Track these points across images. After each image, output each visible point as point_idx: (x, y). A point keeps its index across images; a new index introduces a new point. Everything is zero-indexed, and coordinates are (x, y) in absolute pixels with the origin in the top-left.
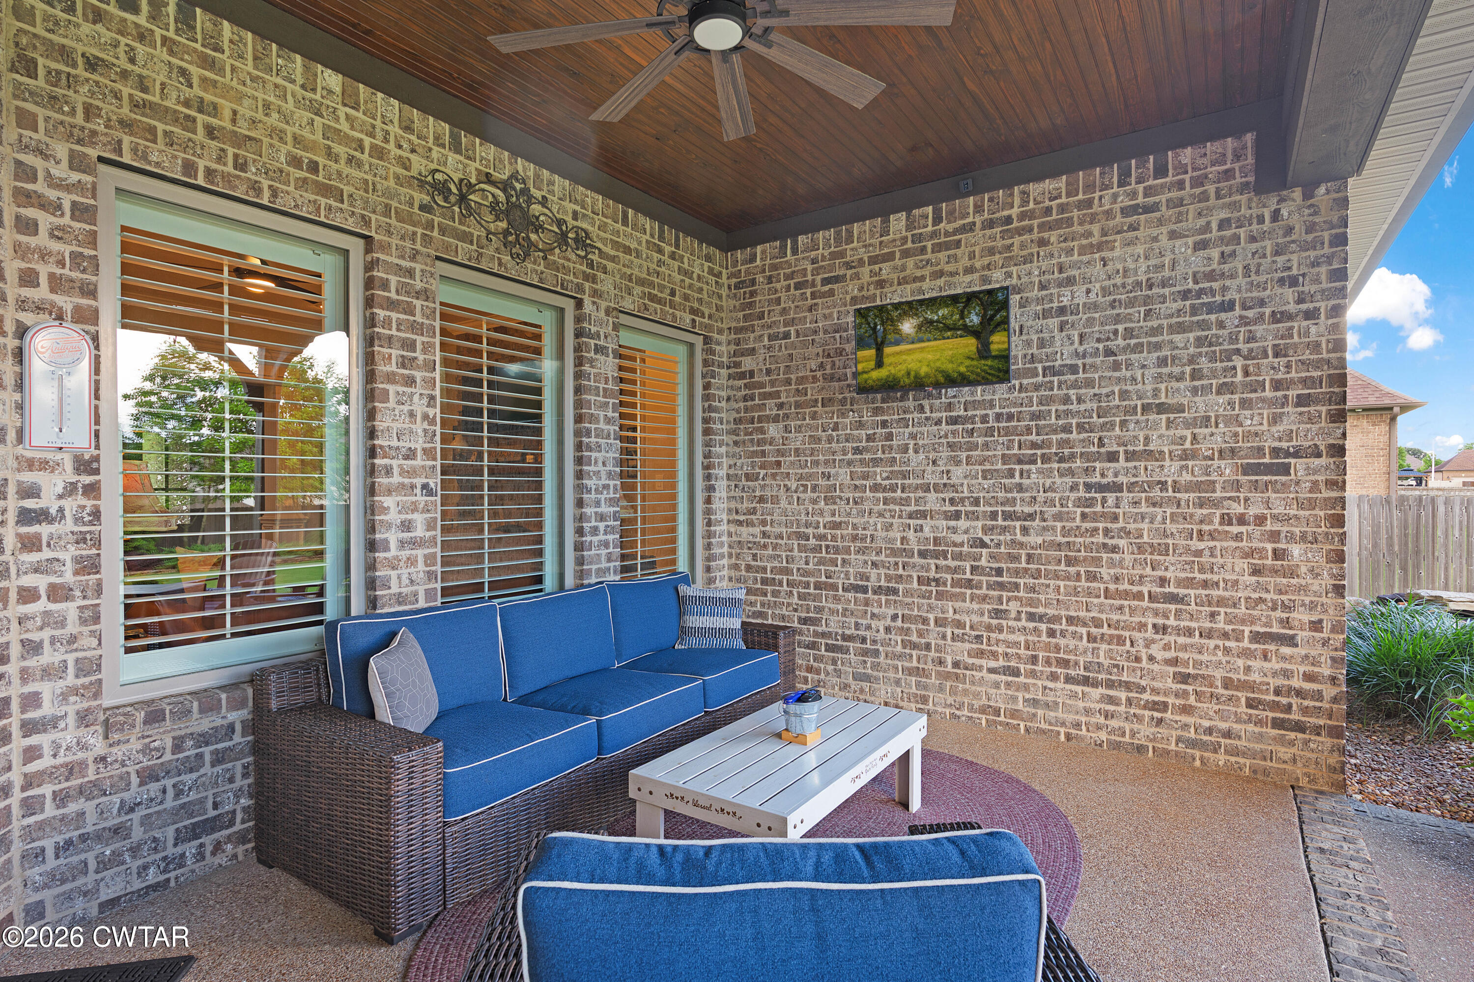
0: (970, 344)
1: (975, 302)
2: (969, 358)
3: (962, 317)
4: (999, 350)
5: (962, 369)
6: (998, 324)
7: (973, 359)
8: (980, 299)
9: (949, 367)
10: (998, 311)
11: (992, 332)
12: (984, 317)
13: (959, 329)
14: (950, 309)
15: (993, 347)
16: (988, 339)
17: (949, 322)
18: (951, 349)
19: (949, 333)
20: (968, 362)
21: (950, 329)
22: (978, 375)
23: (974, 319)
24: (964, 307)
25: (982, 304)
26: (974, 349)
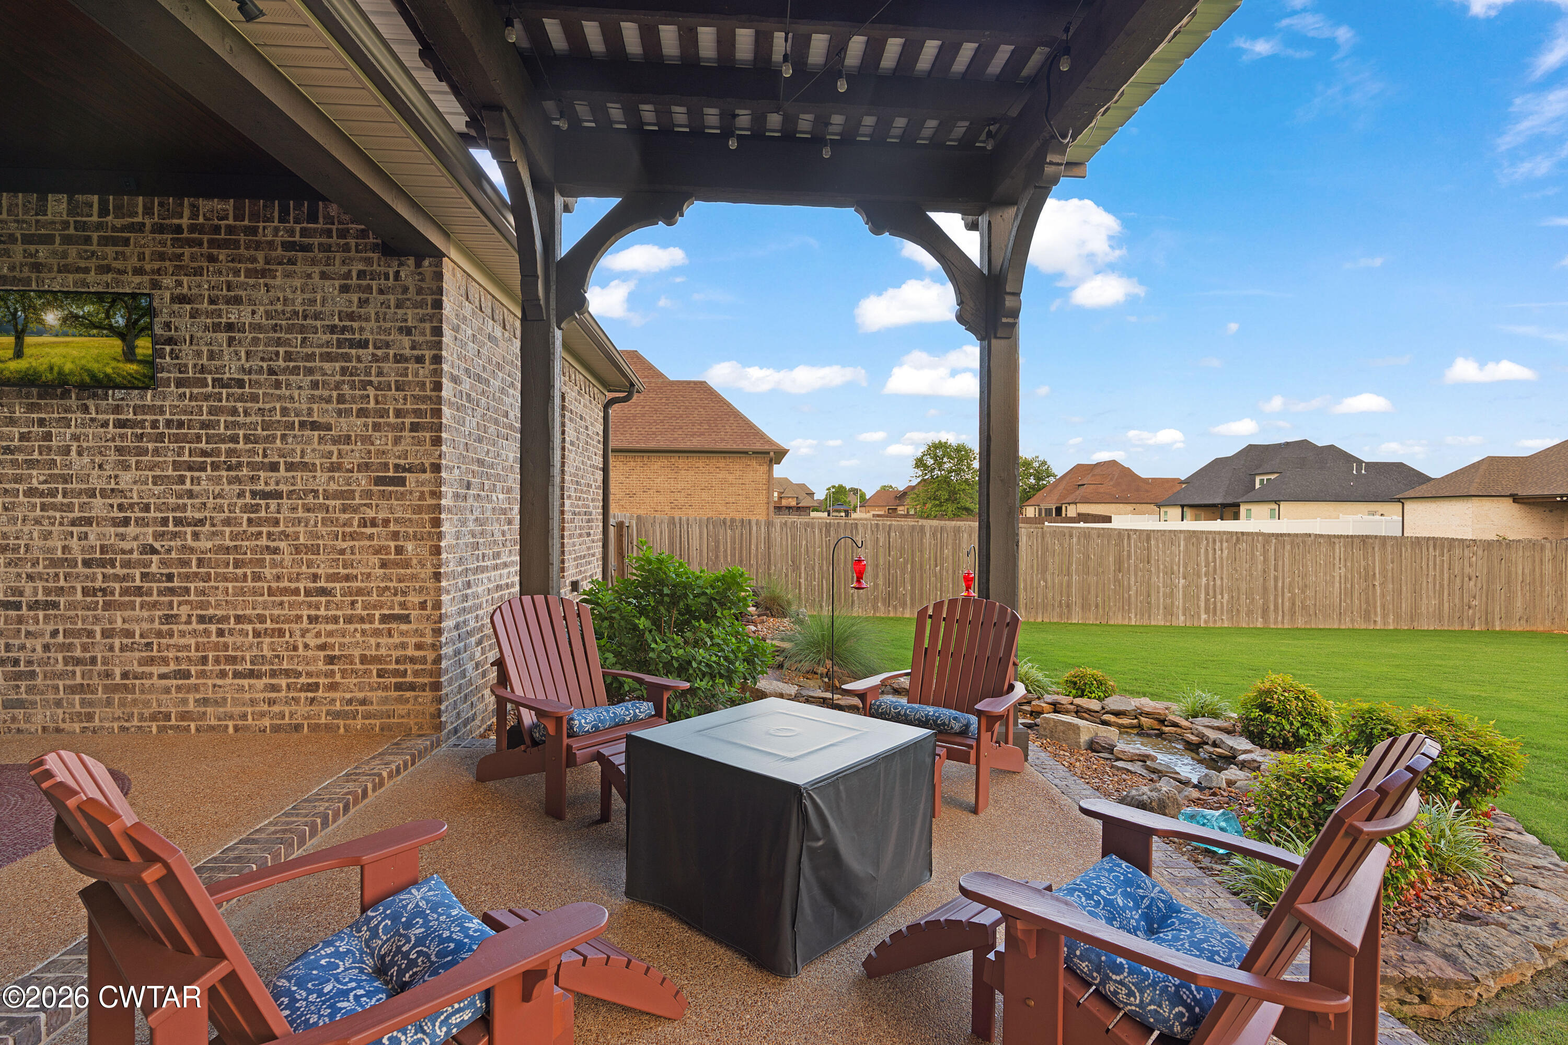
0: (115, 345)
1: (120, 305)
2: (115, 359)
3: (108, 317)
4: (144, 355)
5: (109, 370)
6: (142, 330)
7: (119, 361)
8: (125, 302)
9: (95, 366)
10: (142, 316)
11: (137, 336)
12: (128, 320)
13: (105, 329)
14: (96, 306)
15: (139, 351)
16: (133, 342)
17: (95, 320)
18: (97, 348)
19: (95, 331)
20: (114, 364)
21: (96, 327)
22: (124, 378)
23: (119, 320)
24: (110, 307)
25: (127, 307)
26: (120, 350)
